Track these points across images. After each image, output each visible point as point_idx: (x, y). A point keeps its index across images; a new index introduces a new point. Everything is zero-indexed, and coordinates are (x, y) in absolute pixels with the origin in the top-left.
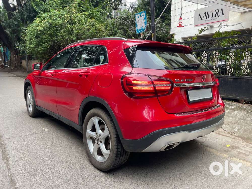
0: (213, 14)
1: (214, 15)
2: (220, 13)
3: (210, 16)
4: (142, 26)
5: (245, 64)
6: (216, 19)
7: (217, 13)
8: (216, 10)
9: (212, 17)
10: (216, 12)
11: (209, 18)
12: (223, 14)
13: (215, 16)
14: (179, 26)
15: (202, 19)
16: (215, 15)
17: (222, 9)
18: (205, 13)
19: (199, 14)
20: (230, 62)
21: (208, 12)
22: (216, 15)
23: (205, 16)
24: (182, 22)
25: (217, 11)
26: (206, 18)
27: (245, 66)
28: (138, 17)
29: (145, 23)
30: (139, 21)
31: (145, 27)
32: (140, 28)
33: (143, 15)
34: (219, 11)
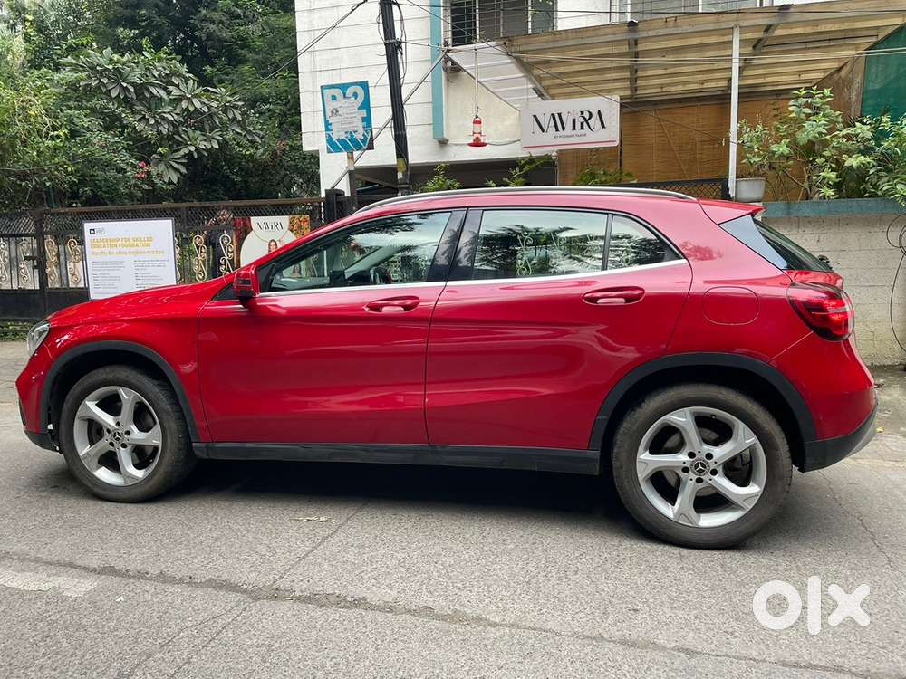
0: (574, 120)
1: (578, 125)
2: (594, 122)
3: (569, 125)
4: (351, 130)
6: (585, 135)
7: (587, 121)
8: (582, 113)
9: (574, 129)
10: (584, 118)
11: (563, 130)
12: (603, 127)
13: (582, 128)
14: (472, 142)
15: (543, 131)
16: (582, 124)
17: (599, 111)
18: (553, 115)
19: (535, 116)
21: (560, 115)
22: (585, 124)
23: (552, 123)
24: (480, 133)
25: (587, 115)
26: (557, 130)
28: (334, 98)
29: (364, 119)
30: (337, 112)
31: (364, 135)
32: (343, 136)
33: (355, 95)
34: (591, 115)
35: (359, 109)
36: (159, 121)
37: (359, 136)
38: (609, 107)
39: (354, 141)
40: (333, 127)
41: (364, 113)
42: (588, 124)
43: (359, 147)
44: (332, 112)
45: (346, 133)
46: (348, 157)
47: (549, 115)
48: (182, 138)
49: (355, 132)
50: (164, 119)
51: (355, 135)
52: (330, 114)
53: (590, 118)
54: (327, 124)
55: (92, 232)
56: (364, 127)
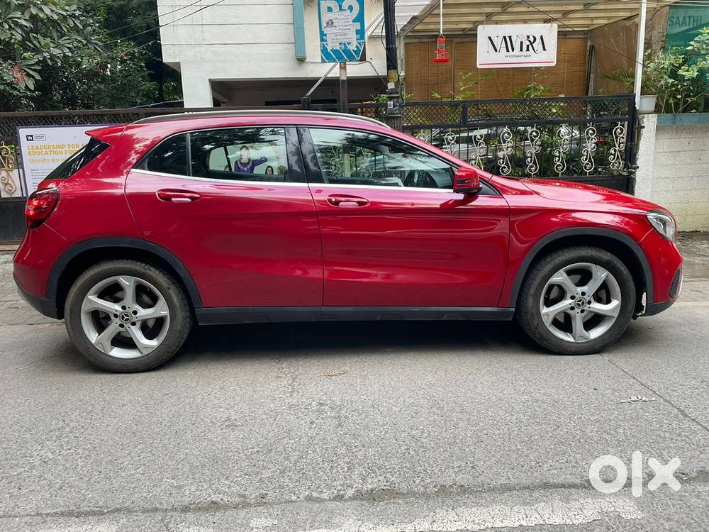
0: (522, 43)
1: (525, 48)
2: (537, 45)
3: (517, 47)
4: (345, 41)
5: (587, 153)
6: (530, 56)
7: (531, 44)
8: (528, 37)
9: (521, 50)
10: (530, 41)
11: (513, 51)
12: (544, 50)
13: (528, 50)
15: (496, 51)
16: (528, 46)
18: (505, 37)
19: (490, 38)
20: (561, 150)
21: (510, 37)
22: (530, 46)
23: (504, 45)
25: (532, 39)
26: (508, 51)
27: (587, 156)
28: (330, 9)
29: (357, 32)
30: (332, 23)
31: (357, 47)
32: (337, 47)
33: (351, 8)
34: (535, 39)
35: (353, 22)
36: (12, 25)
37: (352, 47)
38: (550, 33)
39: (346, 51)
40: (328, 38)
41: (358, 26)
42: (532, 47)
43: (351, 58)
44: (328, 23)
45: (340, 44)
46: (341, 68)
47: (501, 38)
48: (34, 45)
49: (349, 43)
50: (17, 24)
51: (349, 47)
52: (325, 25)
53: (534, 42)
54: (322, 35)
55: (30, 138)
56: (357, 39)
